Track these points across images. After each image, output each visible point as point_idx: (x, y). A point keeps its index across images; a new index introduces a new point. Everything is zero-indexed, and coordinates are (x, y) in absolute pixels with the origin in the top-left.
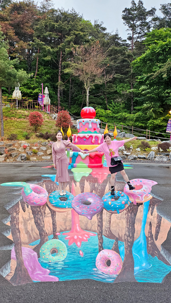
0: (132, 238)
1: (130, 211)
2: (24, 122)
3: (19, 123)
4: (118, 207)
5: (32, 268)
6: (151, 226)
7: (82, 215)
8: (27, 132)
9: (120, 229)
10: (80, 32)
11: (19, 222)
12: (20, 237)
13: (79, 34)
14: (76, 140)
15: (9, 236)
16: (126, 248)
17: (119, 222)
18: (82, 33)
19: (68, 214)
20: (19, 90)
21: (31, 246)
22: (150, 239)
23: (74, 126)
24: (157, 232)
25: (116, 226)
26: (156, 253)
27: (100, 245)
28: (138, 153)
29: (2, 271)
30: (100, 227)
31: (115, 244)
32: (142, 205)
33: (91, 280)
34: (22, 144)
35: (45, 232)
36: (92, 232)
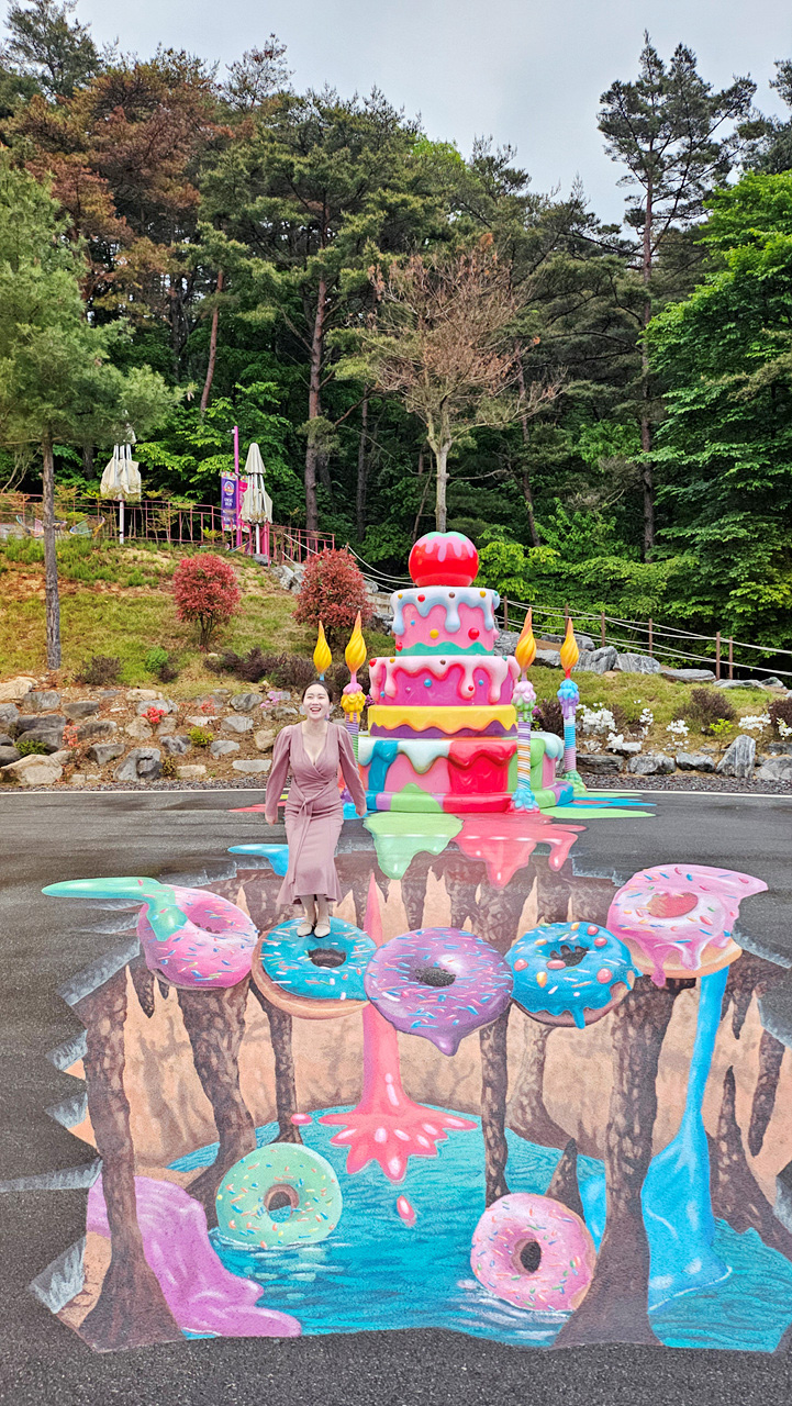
0: (642, 1143)
1: (636, 1018)
2: (153, 604)
3: (130, 608)
4: (579, 999)
5: (181, 1273)
6: (733, 1088)
7: (414, 1031)
8: (163, 647)
9: (587, 1100)
10: (410, 197)
11: (124, 1065)
12: (128, 1132)
13: (404, 203)
14: (389, 685)
15: (80, 1125)
16: (611, 1190)
17: (584, 1068)
18: (416, 203)
19: (346, 1028)
20: (129, 460)
21: (176, 1175)
22: (724, 1147)
23: (381, 620)
24: (762, 1118)
25: (569, 1088)
26: (751, 1213)
27: (493, 1173)
28: (676, 743)
29: (47, 1288)
30: (494, 1091)
31: (562, 1171)
32: (692, 990)
33: (449, 1333)
34: (141, 705)
35: (241, 1107)
36: (458, 1113)
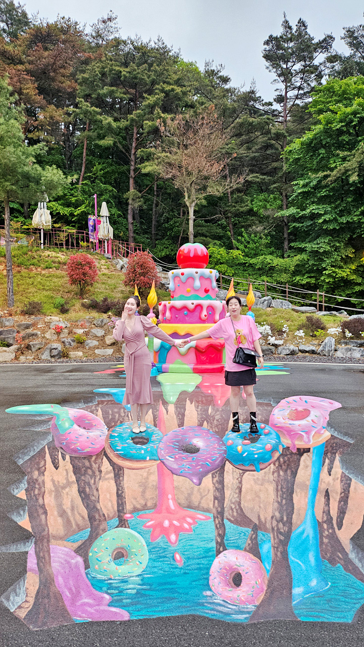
0: (287, 525)
1: (283, 467)
2: (57, 277)
3: (47, 279)
4: (257, 458)
5: (72, 591)
6: (329, 499)
7: (181, 474)
8: (62, 297)
9: (262, 505)
10: (175, 87)
11: (44, 492)
12: (47, 525)
13: (173, 90)
14: (168, 314)
15: (24, 521)
16: (274, 547)
17: (260, 491)
18: (178, 90)
19: (149, 474)
20: (46, 210)
21: (70, 544)
22: (325, 526)
23: (164, 284)
24: (342, 512)
25: (253, 500)
26: (338, 557)
27: (219, 540)
28: (299, 341)
29: (8, 599)
30: (219, 502)
31: (251, 539)
32: (309, 454)
33: (200, 617)
34: (52, 324)
35: (100, 511)
36: (202, 512)
